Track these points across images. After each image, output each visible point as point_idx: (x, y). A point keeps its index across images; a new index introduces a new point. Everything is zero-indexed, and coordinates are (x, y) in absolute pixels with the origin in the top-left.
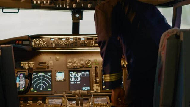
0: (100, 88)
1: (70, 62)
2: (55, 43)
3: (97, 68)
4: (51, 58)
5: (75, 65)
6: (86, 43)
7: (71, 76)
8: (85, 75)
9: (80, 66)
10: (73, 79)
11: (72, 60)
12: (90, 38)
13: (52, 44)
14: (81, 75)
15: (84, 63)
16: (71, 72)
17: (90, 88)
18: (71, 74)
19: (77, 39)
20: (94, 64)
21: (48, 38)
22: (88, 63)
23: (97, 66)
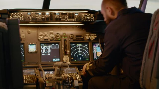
0: (69, 59)
1: (41, 36)
2: (32, 17)
3: (66, 41)
4: (23, 31)
5: (46, 38)
6: (61, 17)
7: (42, 49)
8: (55, 47)
9: (50, 39)
10: (44, 51)
11: (43, 33)
12: (64, 13)
13: (29, 18)
14: (51, 48)
15: (54, 36)
16: (41, 45)
17: (60, 60)
18: (42, 46)
19: (52, 14)
20: (63, 37)
21: (25, 12)
22: (58, 36)
23: (66, 39)
